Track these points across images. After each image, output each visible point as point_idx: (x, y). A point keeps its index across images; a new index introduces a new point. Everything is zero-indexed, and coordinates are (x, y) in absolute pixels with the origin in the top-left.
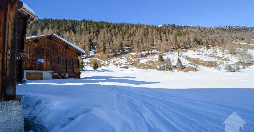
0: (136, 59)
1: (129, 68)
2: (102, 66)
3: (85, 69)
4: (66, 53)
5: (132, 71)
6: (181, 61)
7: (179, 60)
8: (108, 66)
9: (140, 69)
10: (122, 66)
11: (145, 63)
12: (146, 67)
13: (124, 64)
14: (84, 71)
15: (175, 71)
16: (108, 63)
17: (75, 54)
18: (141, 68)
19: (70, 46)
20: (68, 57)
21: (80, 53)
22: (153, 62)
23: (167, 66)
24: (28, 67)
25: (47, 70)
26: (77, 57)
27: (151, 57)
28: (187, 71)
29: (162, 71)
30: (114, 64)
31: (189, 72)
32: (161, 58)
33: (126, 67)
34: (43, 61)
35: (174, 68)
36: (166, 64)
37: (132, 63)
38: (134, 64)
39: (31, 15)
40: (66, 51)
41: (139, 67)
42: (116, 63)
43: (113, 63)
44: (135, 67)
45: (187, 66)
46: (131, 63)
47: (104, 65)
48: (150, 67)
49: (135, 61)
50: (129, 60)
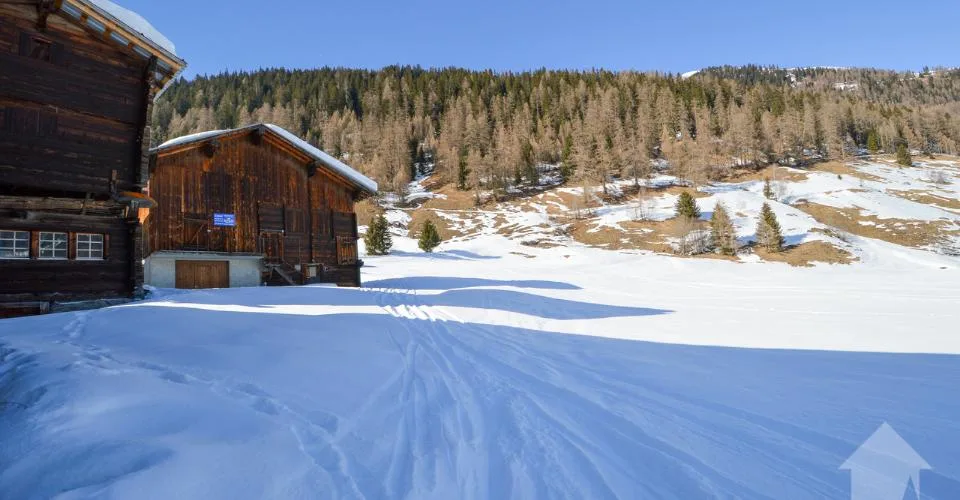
0: (584, 211)
1: (555, 245)
2: (454, 238)
3: (393, 248)
4: (309, 191)
5: (567, 256)
6: (777, 220)
7: (768, 217)
8: (473, 238)
9: (599, 250)
10: (528, 239)
11: (618, 227)
12: (625, 241)
13: (536, 229)
14: (387, 254)
15: (751, 259)
16: (473, 226)
17: (342, 193)
18: (604, 248)
19: (324, 164)
20: (317, 206)
21: (357, 192)
22: (652, 222)
23: (712, 238)
24: (179, 238)
25: (246, 251)
26: (350, 207)
27: (646, 203)
28: (802, 262)
29: (691, 260)
30: (496, 230)
31: (811, 265)
32: (688, 208)
33: (540, 240)
34: (229, 220)
35: (743, 248)
36: (708, 233)
37: (568, 225)
38: (575, 230)
39: (160, 56)
40: (309, 184)
41: (593, 241)
42: (503, 225)
43: (495, 226)
44: (578, 243)
45: (805, 240)
46: (564, 227)
47: (459, 234)
48: (640, 242)
49: (578, 218)
50: (554, 216)
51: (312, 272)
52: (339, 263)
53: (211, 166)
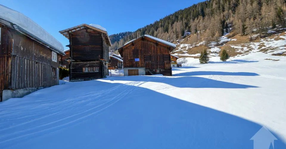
2: (238, 55)
3: (209, 61)
4: (157, 50)
8: (247, 54)
13: (281, 48)
16: (248, 49)
17: (166, 49)
20: (159, 53)
21: (171, 49)
24: (128, 65)
25: (142, 67)
26: (168, 52)
30: (259, 50)
34: (138, 60)
40: (157, 48)
42: (263, 48)
43: (259, 48)
47: (240, 53)
51: (158, 71)
52: (166, 69)
53: (134, 48)
